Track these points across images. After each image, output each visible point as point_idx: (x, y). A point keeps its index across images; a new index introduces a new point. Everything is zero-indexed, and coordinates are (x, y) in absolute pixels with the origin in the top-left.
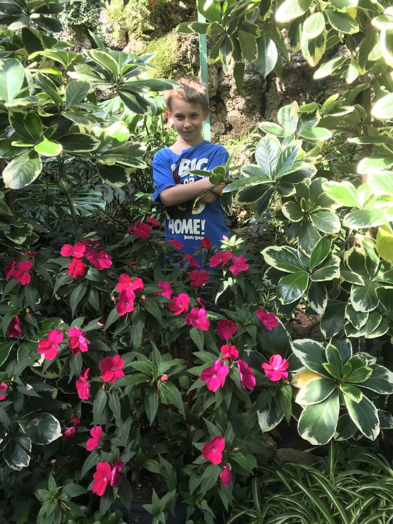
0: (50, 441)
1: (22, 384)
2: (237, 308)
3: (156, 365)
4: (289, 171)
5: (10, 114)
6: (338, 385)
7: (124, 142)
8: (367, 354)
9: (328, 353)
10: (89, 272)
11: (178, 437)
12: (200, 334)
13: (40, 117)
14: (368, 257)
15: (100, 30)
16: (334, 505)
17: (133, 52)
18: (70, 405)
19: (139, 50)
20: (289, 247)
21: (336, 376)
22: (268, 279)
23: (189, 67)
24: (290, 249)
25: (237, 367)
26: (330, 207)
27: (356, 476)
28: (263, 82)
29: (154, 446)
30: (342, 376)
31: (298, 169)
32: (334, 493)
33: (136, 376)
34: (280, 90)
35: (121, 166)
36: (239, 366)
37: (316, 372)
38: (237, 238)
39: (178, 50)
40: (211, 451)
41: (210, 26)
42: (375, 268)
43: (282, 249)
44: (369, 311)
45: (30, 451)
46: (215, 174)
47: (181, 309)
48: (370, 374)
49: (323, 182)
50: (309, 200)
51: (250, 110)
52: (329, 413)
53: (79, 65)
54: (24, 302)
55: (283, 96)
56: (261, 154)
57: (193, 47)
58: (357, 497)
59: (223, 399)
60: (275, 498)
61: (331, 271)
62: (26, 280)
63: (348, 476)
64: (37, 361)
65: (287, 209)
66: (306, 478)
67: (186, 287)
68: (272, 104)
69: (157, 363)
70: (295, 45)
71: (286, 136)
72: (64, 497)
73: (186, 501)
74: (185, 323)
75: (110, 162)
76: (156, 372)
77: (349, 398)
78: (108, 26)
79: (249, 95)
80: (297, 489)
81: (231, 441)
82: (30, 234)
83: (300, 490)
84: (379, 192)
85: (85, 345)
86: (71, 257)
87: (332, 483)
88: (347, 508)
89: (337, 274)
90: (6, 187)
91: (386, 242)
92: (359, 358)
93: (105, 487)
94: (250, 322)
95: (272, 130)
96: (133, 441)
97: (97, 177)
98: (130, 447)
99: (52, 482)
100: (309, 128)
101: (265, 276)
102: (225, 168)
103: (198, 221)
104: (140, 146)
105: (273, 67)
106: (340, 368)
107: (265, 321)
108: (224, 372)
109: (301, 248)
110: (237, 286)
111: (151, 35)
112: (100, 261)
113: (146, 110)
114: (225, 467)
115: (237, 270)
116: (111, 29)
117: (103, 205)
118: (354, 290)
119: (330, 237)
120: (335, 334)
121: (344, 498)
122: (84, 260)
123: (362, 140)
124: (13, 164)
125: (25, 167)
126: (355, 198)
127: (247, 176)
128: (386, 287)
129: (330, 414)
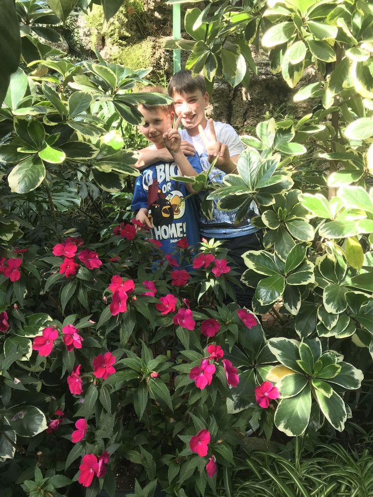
0: (36, 434)
1: (10, 378)
2: (218, 307)
3: (145, 362)
4: (270, 183)
5: (15, 121)
6: (310, 380)
7: (119, 150)
8: (335, 352)
9: (301, 351)
10: (80, 272)
11: (156, 427)
12: (185, 333)
13: (44, 125)
14: (337, 263)
15: (78, 33)
16: (300, 491)
17: (109, 55)
18: (54, 398)
19: (115, 54)
20: (266, 252)
21: (309, 372)
22: (245, 280)
23: (162, 73)
24: (267, 254)
25: (223, 366)
26: (304, 217)
27: (319, 464)
28: (230, 91)
29: (135, 437)
30: (313, 372)
31: (278, 181)
32: (300, 480)
33: (127, 372)
34: (246, 100)
35: (116, 173)
36: (225, 365)
37: (291, 368)
38: (215, 241)
39: (152, 57)
40: (197, 444)
41: (196, 44)
42: (343, 274)
43: (261, 253)
44: (339, 313)
45: (15, 443)
46: (198, 182)
47: (167, 309)
48: (339, 370)
49: (298, 194)
50: (285, 209)
51: (217, 116)
52: (302, 406)
53: (79, 76)
54: (12, 298)
55: (248, 104)
56: (242, 165)
57: (166, 55)
58: (321, 484)
59: (208, 396)
60: (246, 485)
61: (306, 276)
62: (16, 276)
63: (312, 464)
64: (24, 355)
65: (266, 217)
66: (274, 465)
67: (168, 286)
68: (237, 111)
69: (146, 360)
70: (276, 67)
71: (264, 148)
72: (51, 488)
73: (164, 490)
74: (172, 322)
75: (107, 168)
76: (145, 368)
77: (320, 393)
78: (86, 30)
79: (217, 102)
80: (266, 476)
81: (215, 434)
82: (17, 231)
83: (270, 477)
84: (349, 206)
85: (79, 342)
86: (62, 257)
87: (298, 470)
88: (312, 494)
89: (312, 279)
90: (12, 191)
91: (354, 250)
92: (329, 356)
93: (91, 477)
94: (230, 321)
95: (252, 143)
96: (117, 433)
97: (70, 172)
98: (114, 439)
99: (38, 473)
100: (286, 144)
101: (243, 278)
102: (206, 176)
103: (180, 224)
104: (133, 154)
105: (242, 79)
106: (312, 364)
107: (245, 320)
108: (211, 370)
109: (277, 253)
110: (219, 287)
111: (126, 41)
112: (91, 261)
113: (140, 121)
114: (210, 459)
115: (219, 272)
116: (89, 33)
117: (78, 201)
118: (326, 293)
119: (305, 244)
120: (309, 334)
121: (309, 484)
122: (76, 260)
123: (331, 156)
124: (17, 169)
125: (30, 172)
126: (327, 209)
127: (229, 185)
128: (356, 292)
129: (304, 408)
